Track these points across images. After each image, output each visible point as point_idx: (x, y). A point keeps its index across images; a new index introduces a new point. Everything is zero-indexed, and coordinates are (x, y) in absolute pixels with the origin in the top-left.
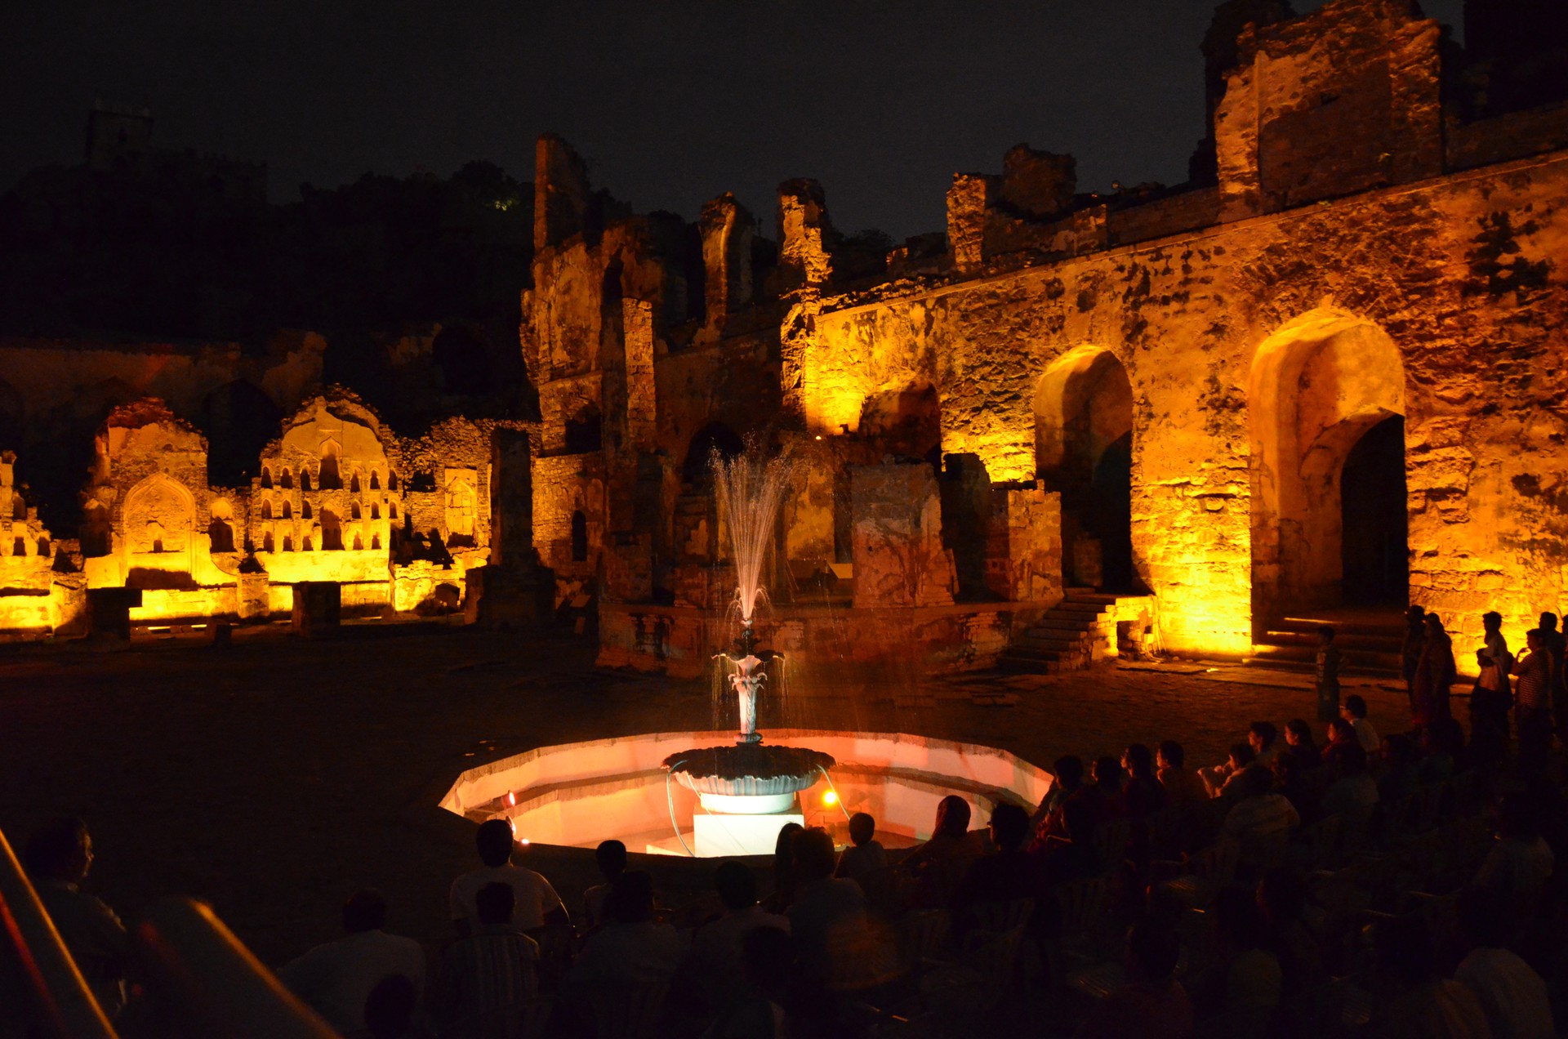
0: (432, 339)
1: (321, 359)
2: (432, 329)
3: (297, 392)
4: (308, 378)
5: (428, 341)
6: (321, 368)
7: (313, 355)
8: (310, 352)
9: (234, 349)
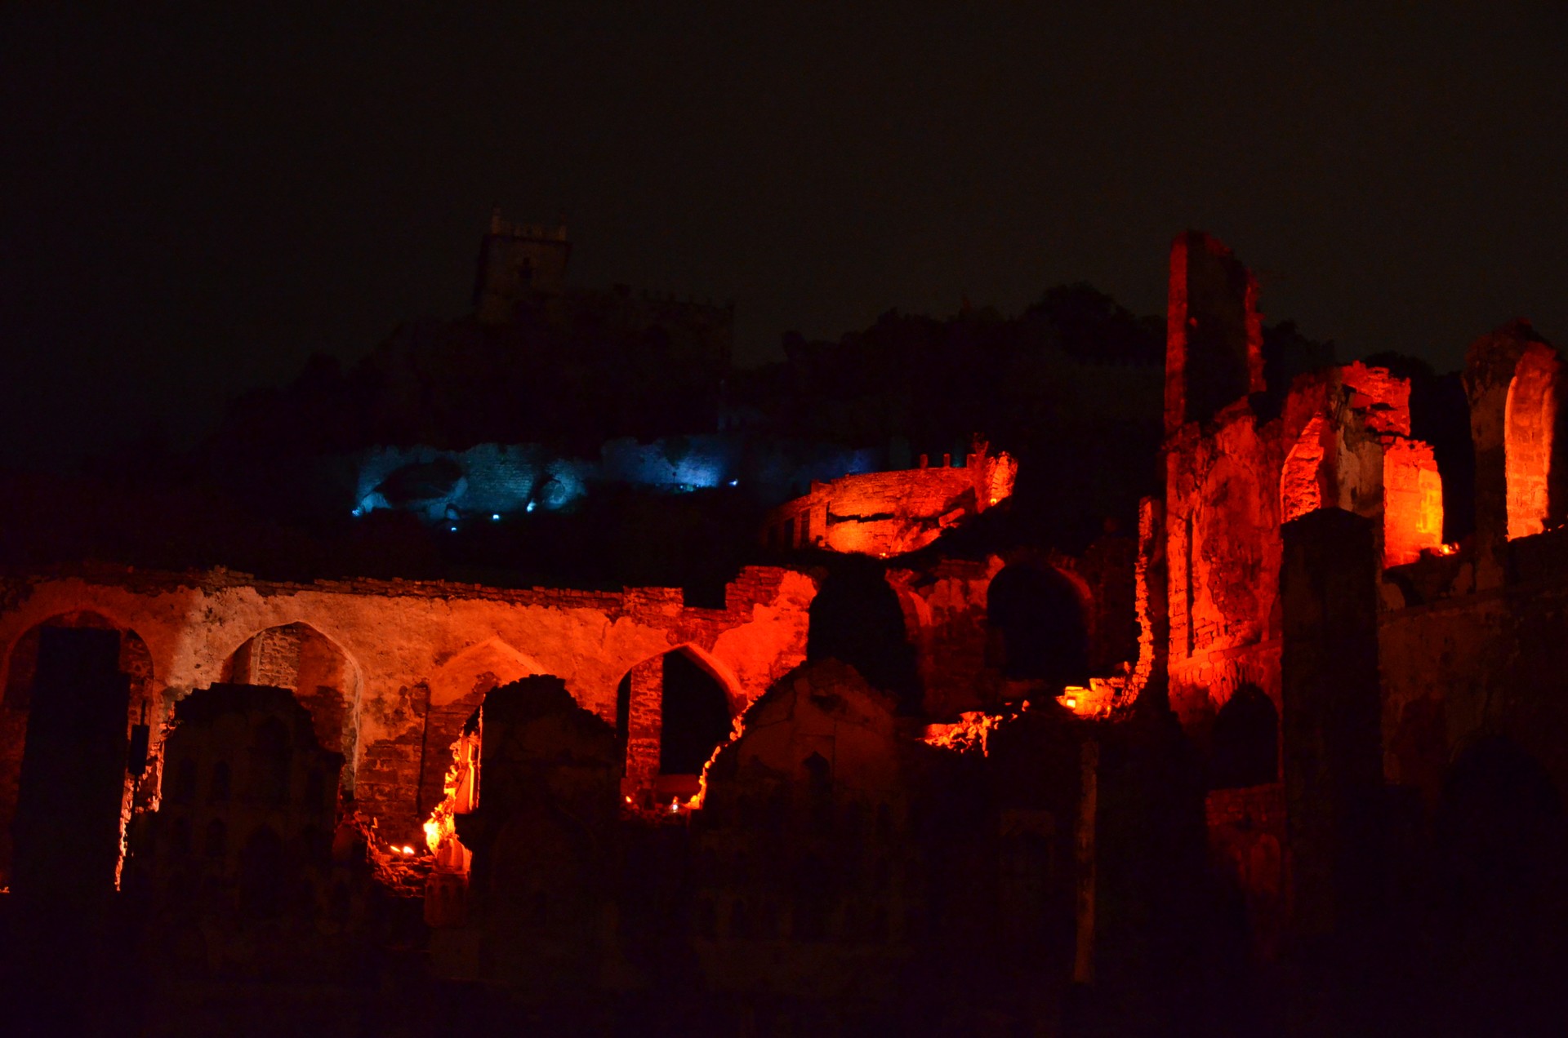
0: (986, 583)
1: (806, 617)
2: (987, 566)
3: (766, 671)
4: (785, 649)
5: (981, 586)
6: (805, 629)
7: (795, 609)
8: (788, 605)
9: (672, 600)
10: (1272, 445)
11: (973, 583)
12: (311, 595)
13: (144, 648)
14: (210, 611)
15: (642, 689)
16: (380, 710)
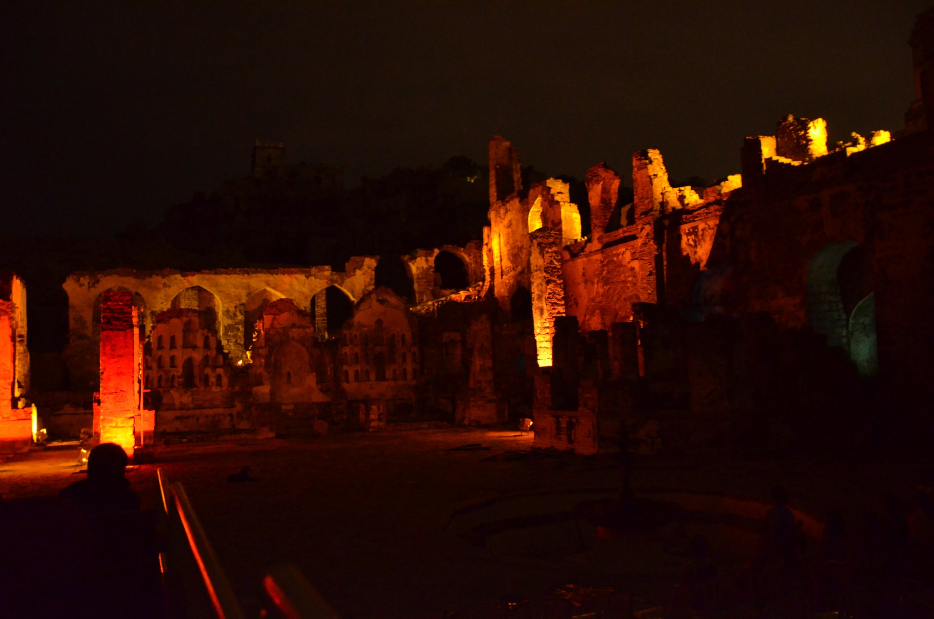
1: (373, 273)
2: (434, 252)
3: (361, 292)
4: (367, 284)
5: (432, 259)
6: (373, 277)
7: (369, 271)
8: (367, 269)
9: (327, 270)
10: (525, 207)
11: (429, 258)
12: (201, 276)
15: (319, 300)
16: (228, 314)
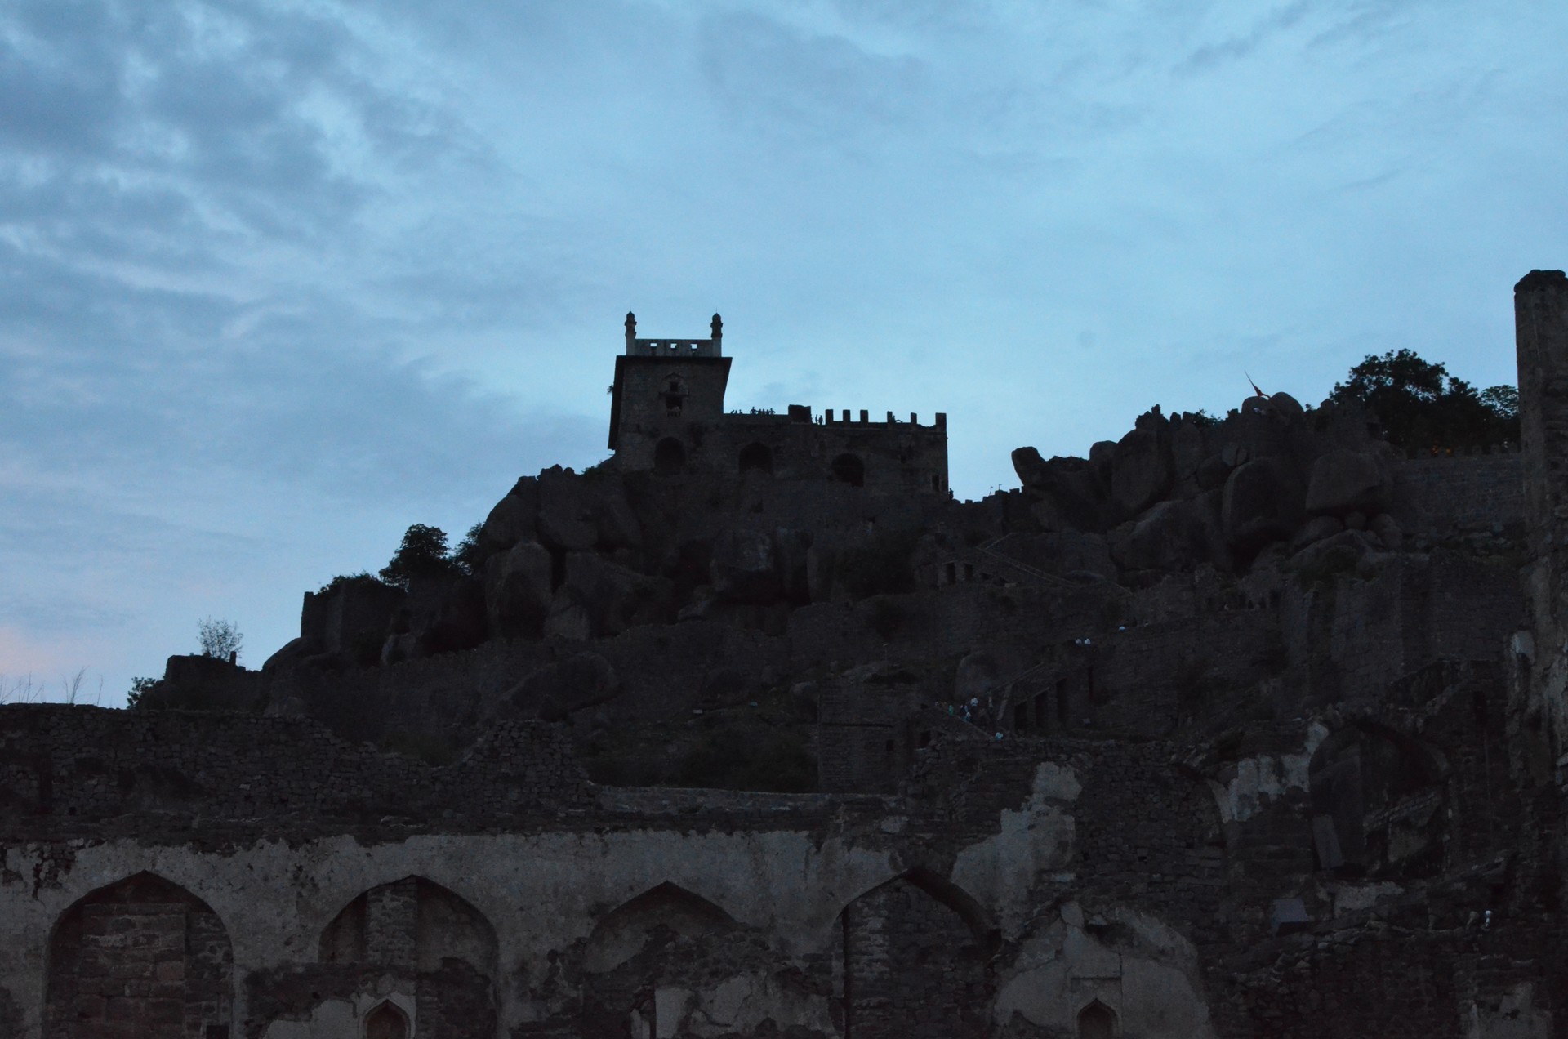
0: (1305, 762)
2: (1305, 736)
9: (893, 812)
12: (430, 840)
13: (219, 923)
14: (300, 868)
15: (861, 933)
16: (525, 984)
